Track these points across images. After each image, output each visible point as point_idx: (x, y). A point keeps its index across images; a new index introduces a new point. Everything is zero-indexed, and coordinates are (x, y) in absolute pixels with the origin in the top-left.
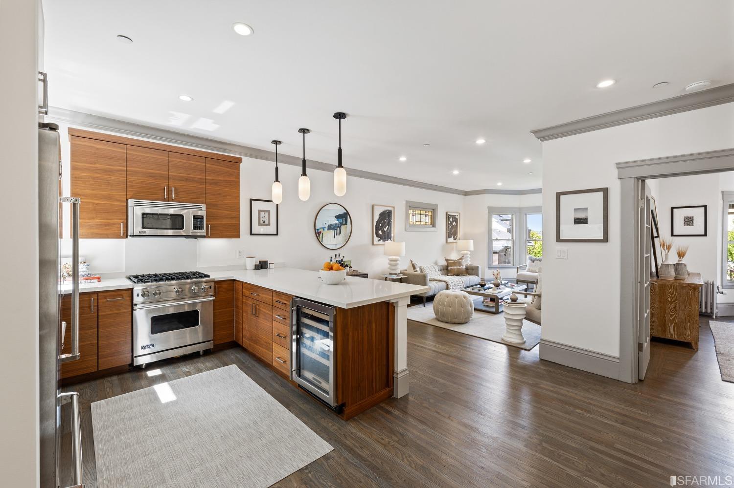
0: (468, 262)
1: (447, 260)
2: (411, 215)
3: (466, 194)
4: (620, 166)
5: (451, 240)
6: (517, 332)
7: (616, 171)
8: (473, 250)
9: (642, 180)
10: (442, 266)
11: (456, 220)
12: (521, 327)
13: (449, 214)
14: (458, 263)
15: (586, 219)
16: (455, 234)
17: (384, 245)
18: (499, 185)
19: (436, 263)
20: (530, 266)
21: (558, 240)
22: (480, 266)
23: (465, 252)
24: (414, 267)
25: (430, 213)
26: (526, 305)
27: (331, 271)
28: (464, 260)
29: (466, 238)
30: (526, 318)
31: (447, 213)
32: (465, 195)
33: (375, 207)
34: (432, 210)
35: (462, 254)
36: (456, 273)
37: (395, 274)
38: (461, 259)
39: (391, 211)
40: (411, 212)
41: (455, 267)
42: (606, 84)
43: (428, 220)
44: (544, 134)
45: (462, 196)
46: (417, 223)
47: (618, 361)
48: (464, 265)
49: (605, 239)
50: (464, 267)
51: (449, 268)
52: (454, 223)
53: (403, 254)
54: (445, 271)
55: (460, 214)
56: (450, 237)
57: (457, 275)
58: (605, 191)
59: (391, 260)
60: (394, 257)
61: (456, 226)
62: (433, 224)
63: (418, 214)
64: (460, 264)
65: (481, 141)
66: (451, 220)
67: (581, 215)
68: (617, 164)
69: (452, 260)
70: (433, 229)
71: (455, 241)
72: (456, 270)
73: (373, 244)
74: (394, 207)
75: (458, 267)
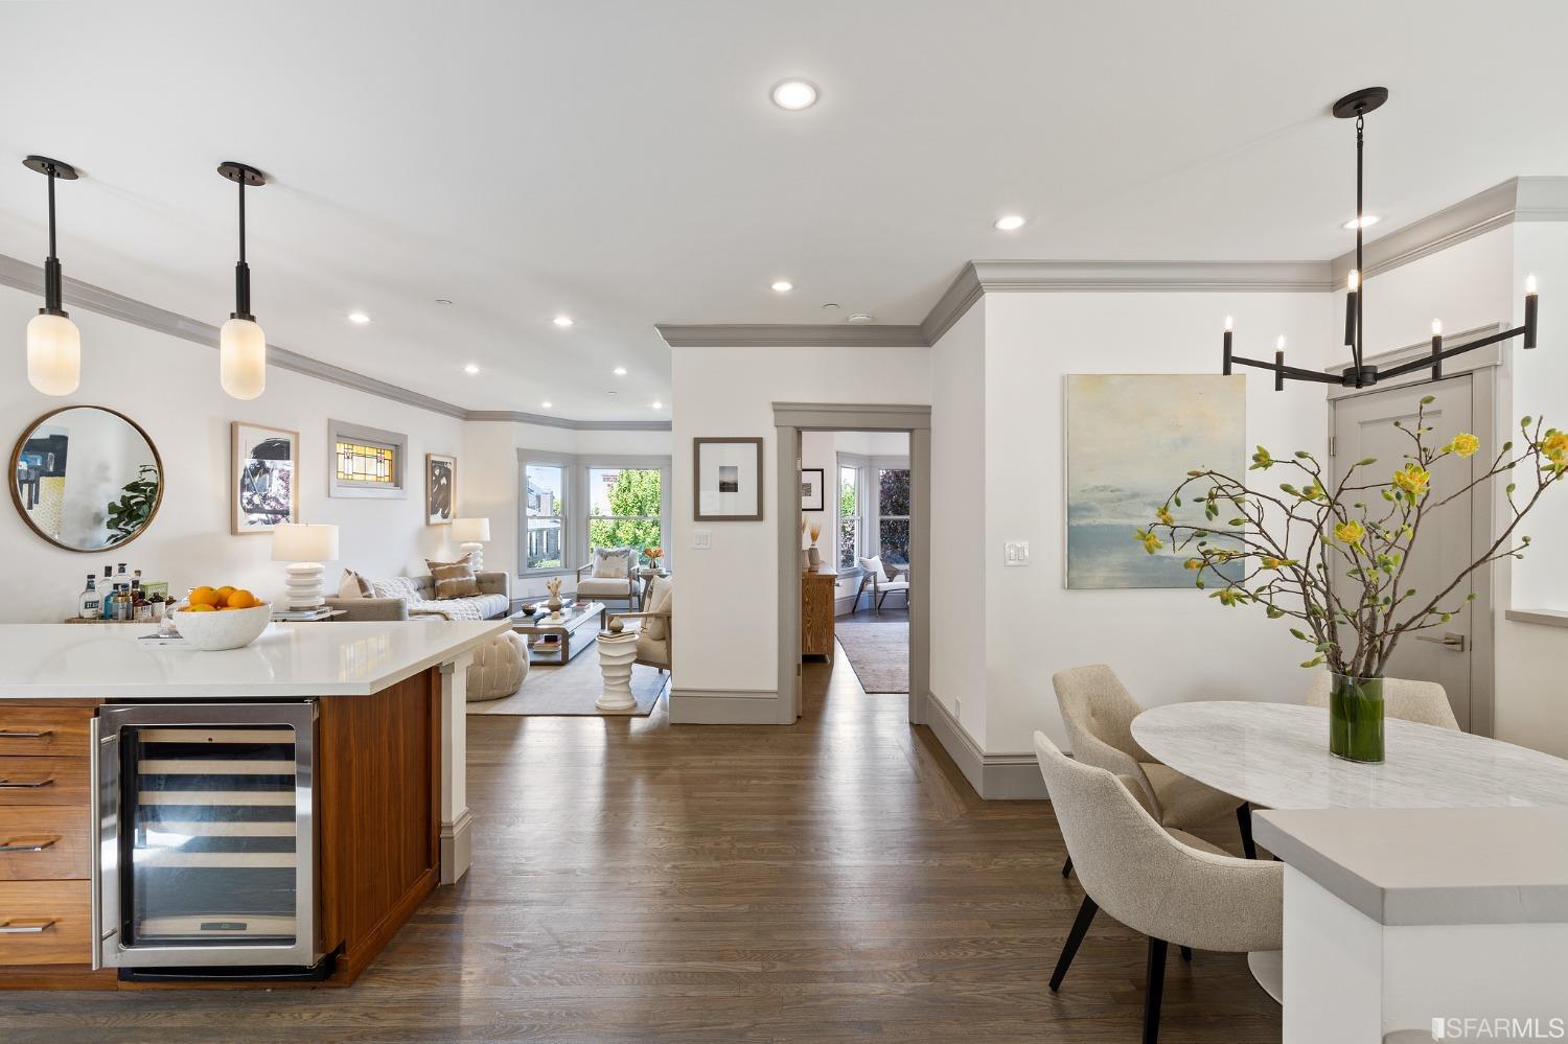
0: (478, 567)
1: (431, 565)
2: (341, 457)
3: (469, 415)
4: (779, 408)
5: (436, 518)
6: (624, 689)
7: (771, 415)
8: (489, 539)
9: (799, 431)
10: (420, 578)
11: (447, 473)
12: (629, 677)
13: (433, 458)
14: (458, 569)
15: (736, 485)
16: (446, 504)
17: (272, 533)
18: (547, 406)
19: (404, 574)
20: (600, 566)
21: (698, 517)
22: (507, 574)
23: (471, 544)
24: (362, 585)
25: (388, 455)
26: (637, 637)
27: (224, 613)
28: (471, 564)
29: (469, 513)
30: (637, 661)
31: (427, 457)
32: (466, 419)
33: (241, 429)
34: (393, 448)
35: (464, 550)
36: (456, 592)
37: (312, 609)
38: (466, 560)
39: (288, 443)
40: (340, 448)
41: (453, 580)
42: (782, 287)
43: (384, 470)
44: (679, 335)
45: (459, 421)
46: (356, 477)
47: (775, 696)
48: (473, 573)
49: (759, 517)
50: (474, 578)
51: (439, 583)
52: (444, 481)
53: (336, 556)
54: (429, 589)
55: (455, 459)
56: (434, 512)
57: (461, 596)
58: (759, 442)
59: (296, 574)
60: (306, 566)
61: (448, 485)
62: (396, 479)
63: (358, 455)
64: (464, 572)
65: (563, 321)
66: (437, 472)
67: (729, 478)
68: (774, 404)
69: (444, 565)
70: (394, 492)
71: (445, 521)
72: (455, 586)
73: (234, 531)
74: (297, 435)
75: (460, 579)
